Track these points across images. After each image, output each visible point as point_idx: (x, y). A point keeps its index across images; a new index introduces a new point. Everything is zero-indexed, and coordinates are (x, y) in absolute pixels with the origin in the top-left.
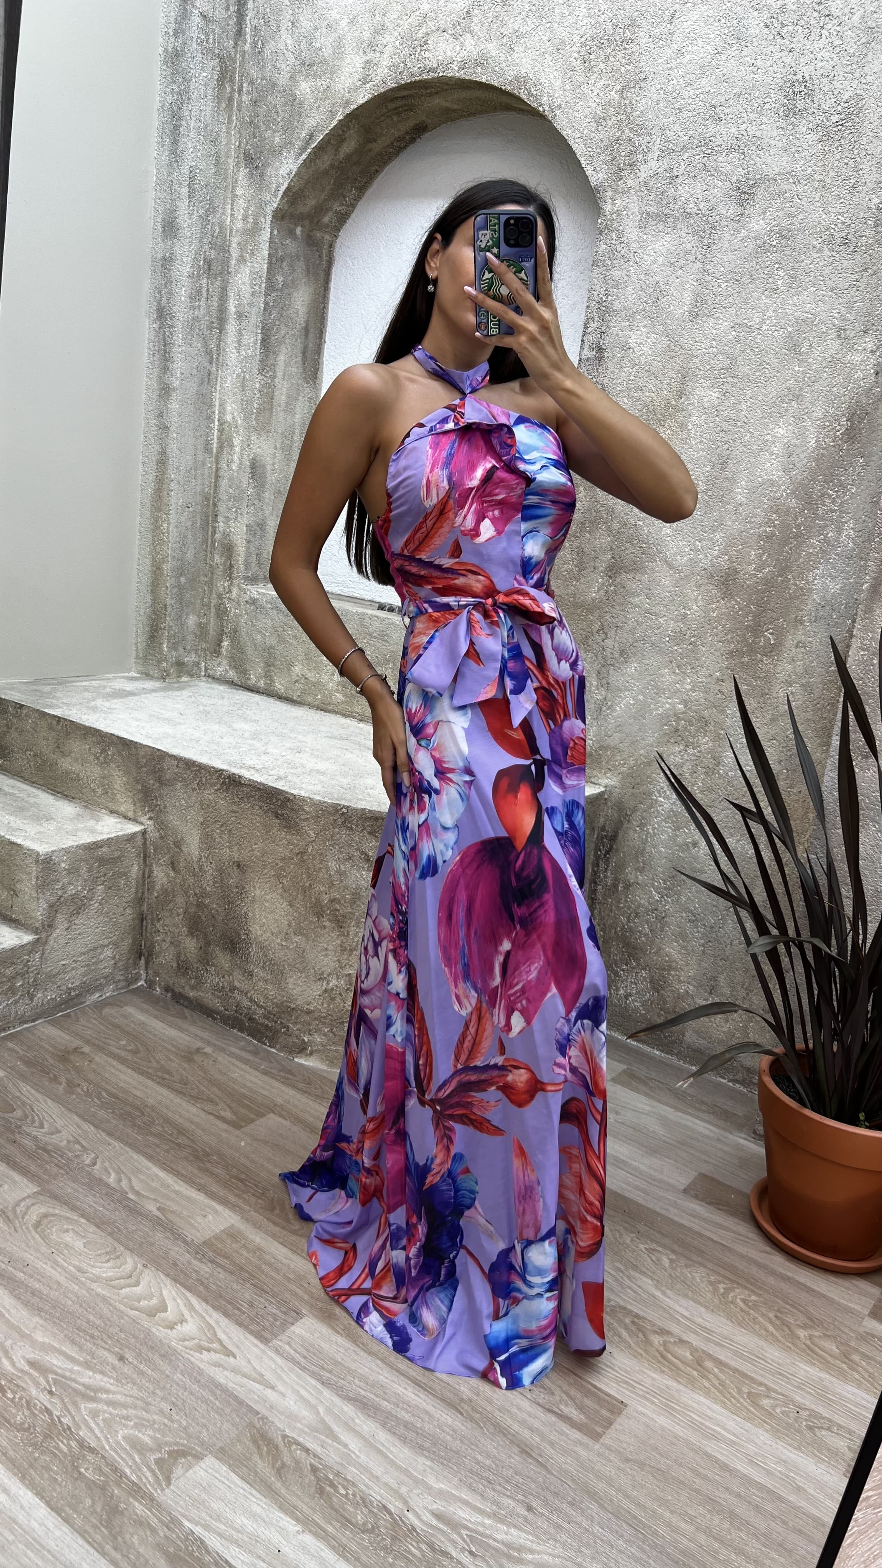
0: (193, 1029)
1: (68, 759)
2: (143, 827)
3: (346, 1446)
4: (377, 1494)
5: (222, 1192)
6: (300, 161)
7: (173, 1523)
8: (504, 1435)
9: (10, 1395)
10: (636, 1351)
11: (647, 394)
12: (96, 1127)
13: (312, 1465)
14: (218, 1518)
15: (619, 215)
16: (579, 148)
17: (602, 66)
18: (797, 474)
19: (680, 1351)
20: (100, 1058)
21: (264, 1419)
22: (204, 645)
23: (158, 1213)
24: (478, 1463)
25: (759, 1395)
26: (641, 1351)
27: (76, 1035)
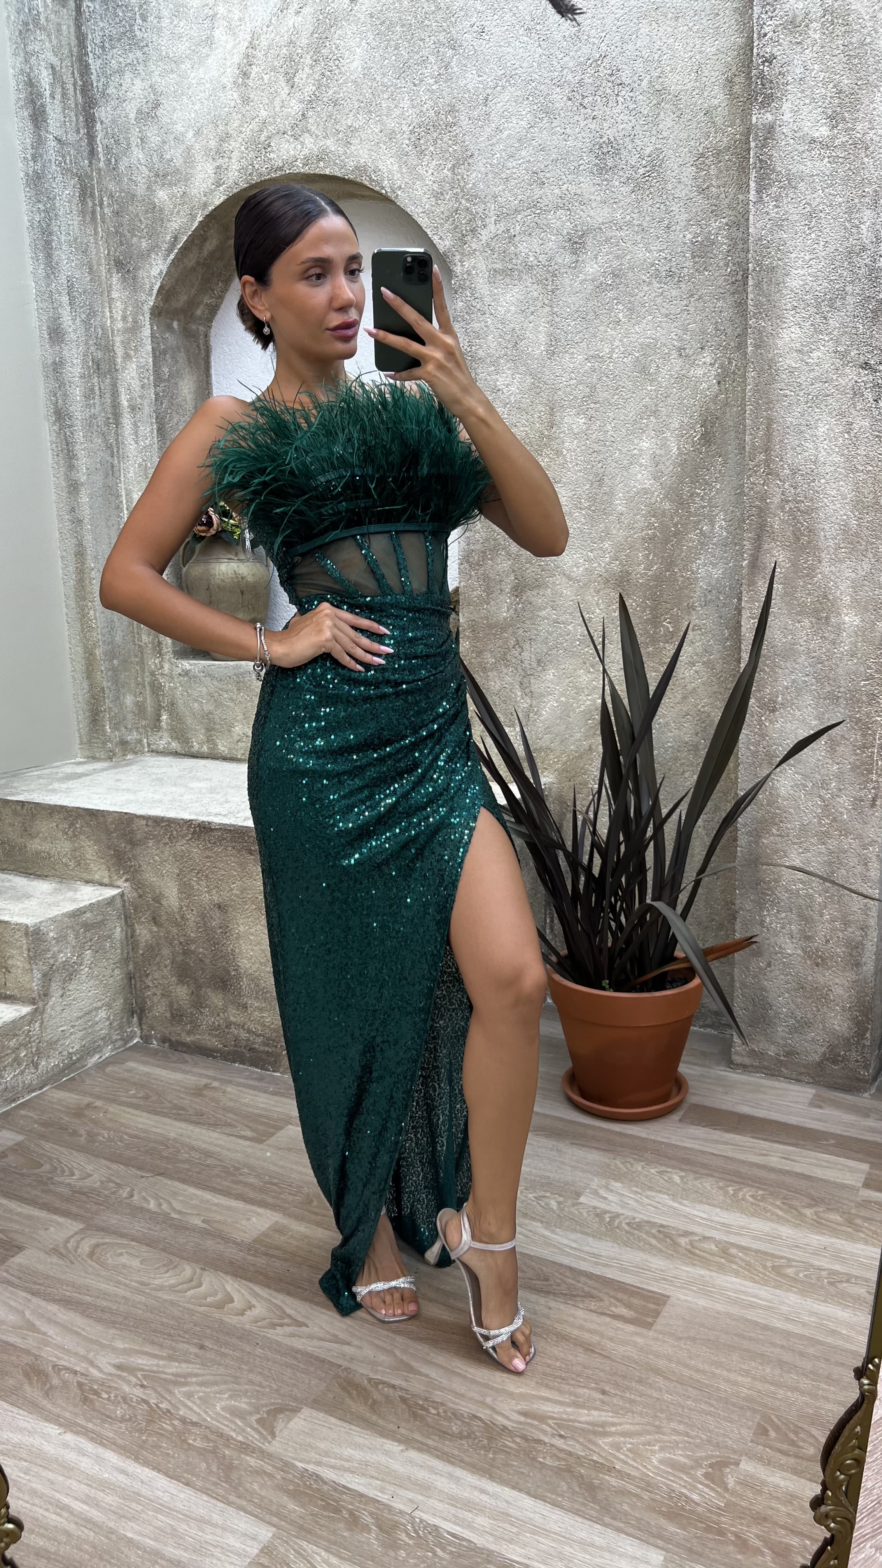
0: (196, 1070)
1: (37, 840)
2: (120, 890)
3: (427, 1376)
4: (466, 1408)
5: (259, 1197)
6: (169, 262)
7: (286, 1466)
9: (105, 1396)
10: (667, 1253)
12: (126, 1165)
13: (401, 1397)
14: (327, 1454)
15: (469, 275)
16: (422, 221)
17: (432, 148)
19: (706, 1247)
20: (113, 1109)
21: (347, 1369)
22: (144, 722)
23: (204, 1225)
24: (549, 1366)
25: (782, 1266)
26: (671, 1252)
27: (85, 1093)
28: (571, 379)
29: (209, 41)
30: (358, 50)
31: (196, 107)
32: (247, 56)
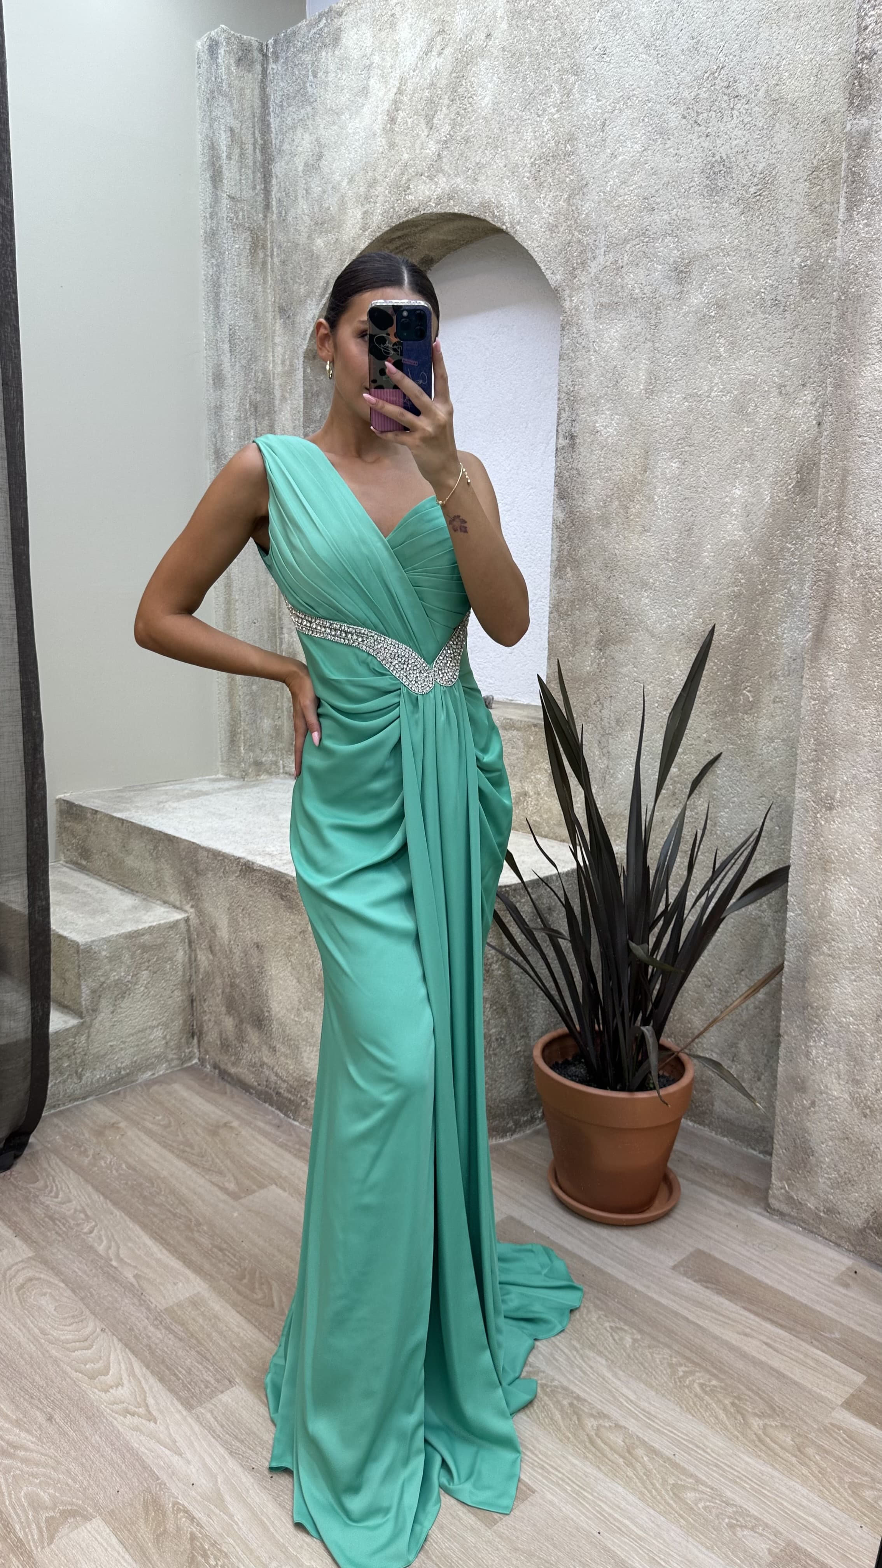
0: (227, 1104)
2: (186, 914)
3: (232, 1517)
5: (199, 1260)
6: (321, 306)
11: (617, 473)
12: (106, 1197)
13: (191, 1533)
16: (538, 256)
18: (756, 532)
20: (131, 1132)
21: (162, 1484)
22: (281, 745)
26: (570, 1435)
27: (118, 1111)
28: (668, 420)
29: (365, 91)
30: (490, 85)
31: (351, 156)
32: (395, 102)
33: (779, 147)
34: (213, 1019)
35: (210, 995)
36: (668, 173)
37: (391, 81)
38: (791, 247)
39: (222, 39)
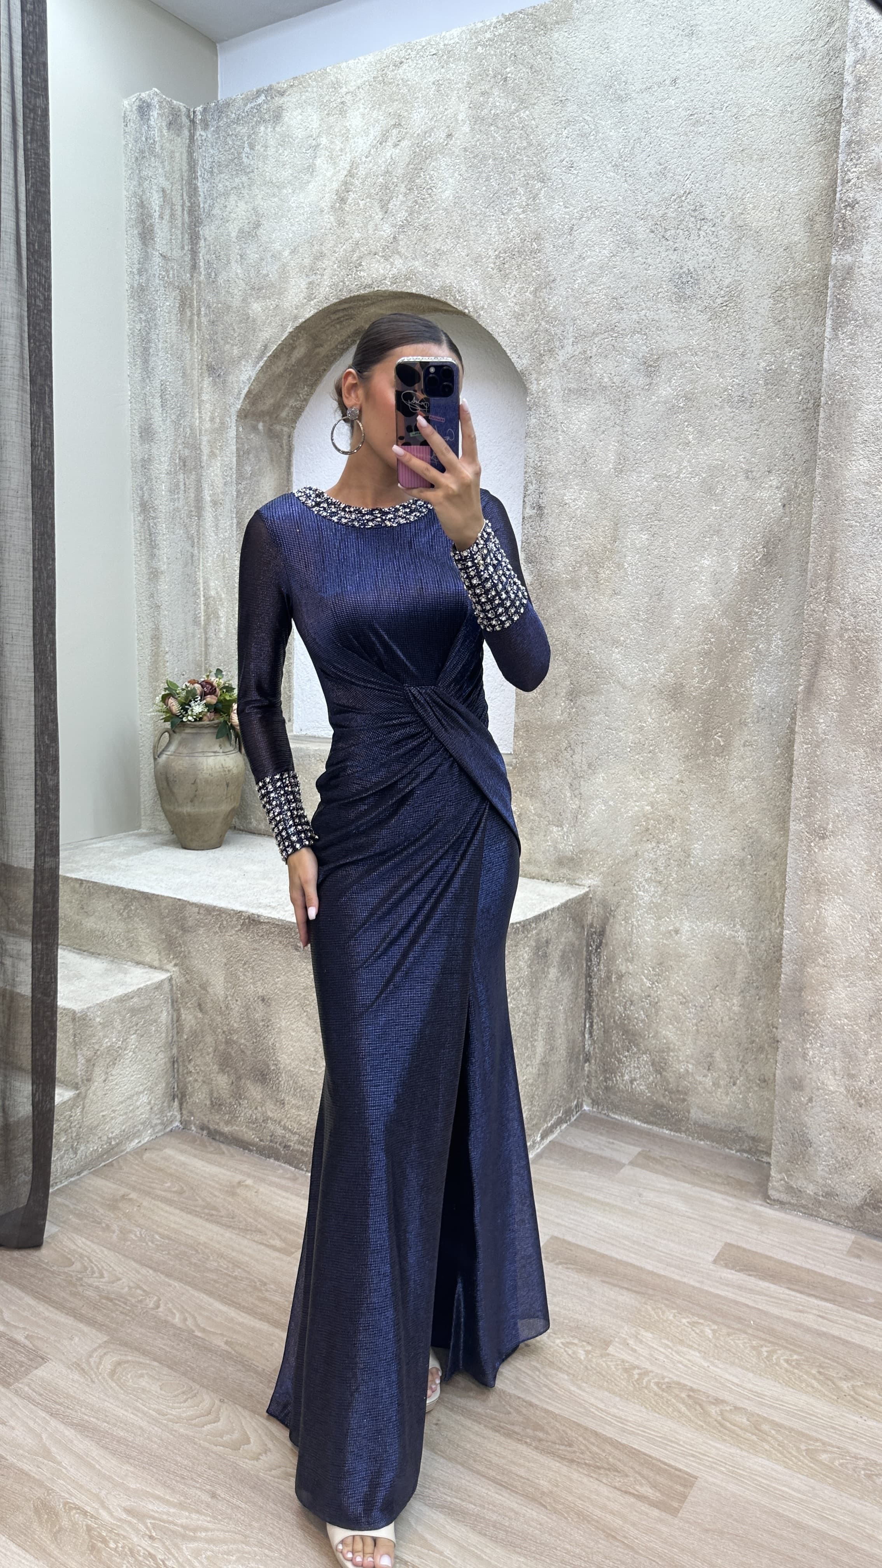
0: (232, 1163)
1: (92, 919)
2: (169, 974)
6: (258, 368)
8: (589, 1522)
10: (696, 1424)
11: (586, 542)
12: (155, 1270)
15: (544, 393)
16: (503, 341)
17: (516, 273)
18: (725, 597)
19: (737, 1419)
20: (148, 1203)
23: (227, 1347)
25: (816, 1450)
26: (702, 1424)
27: (121, 1182)
28: (637, 496)
29: (311, 169)
30: (451, 180)
31: (294, 228)
32: (345, 183)
33: (744, 267)
34: (200, 1079)
35: (198, 1054)
36: (637, 278)
37: (341, 163)
38: (757, 352)
39: (155, 101)
